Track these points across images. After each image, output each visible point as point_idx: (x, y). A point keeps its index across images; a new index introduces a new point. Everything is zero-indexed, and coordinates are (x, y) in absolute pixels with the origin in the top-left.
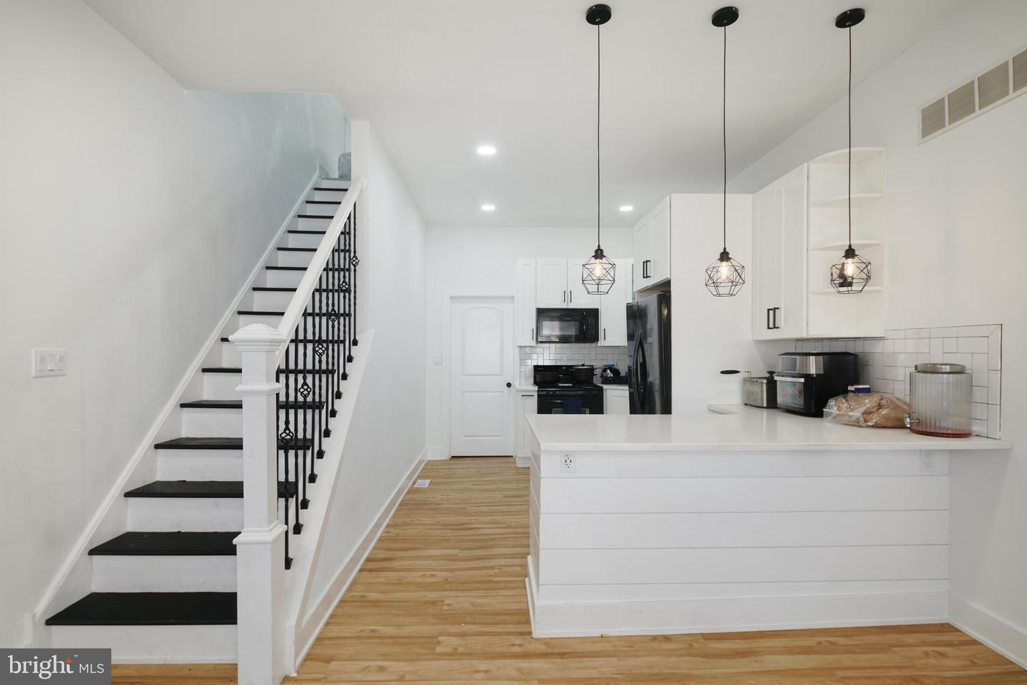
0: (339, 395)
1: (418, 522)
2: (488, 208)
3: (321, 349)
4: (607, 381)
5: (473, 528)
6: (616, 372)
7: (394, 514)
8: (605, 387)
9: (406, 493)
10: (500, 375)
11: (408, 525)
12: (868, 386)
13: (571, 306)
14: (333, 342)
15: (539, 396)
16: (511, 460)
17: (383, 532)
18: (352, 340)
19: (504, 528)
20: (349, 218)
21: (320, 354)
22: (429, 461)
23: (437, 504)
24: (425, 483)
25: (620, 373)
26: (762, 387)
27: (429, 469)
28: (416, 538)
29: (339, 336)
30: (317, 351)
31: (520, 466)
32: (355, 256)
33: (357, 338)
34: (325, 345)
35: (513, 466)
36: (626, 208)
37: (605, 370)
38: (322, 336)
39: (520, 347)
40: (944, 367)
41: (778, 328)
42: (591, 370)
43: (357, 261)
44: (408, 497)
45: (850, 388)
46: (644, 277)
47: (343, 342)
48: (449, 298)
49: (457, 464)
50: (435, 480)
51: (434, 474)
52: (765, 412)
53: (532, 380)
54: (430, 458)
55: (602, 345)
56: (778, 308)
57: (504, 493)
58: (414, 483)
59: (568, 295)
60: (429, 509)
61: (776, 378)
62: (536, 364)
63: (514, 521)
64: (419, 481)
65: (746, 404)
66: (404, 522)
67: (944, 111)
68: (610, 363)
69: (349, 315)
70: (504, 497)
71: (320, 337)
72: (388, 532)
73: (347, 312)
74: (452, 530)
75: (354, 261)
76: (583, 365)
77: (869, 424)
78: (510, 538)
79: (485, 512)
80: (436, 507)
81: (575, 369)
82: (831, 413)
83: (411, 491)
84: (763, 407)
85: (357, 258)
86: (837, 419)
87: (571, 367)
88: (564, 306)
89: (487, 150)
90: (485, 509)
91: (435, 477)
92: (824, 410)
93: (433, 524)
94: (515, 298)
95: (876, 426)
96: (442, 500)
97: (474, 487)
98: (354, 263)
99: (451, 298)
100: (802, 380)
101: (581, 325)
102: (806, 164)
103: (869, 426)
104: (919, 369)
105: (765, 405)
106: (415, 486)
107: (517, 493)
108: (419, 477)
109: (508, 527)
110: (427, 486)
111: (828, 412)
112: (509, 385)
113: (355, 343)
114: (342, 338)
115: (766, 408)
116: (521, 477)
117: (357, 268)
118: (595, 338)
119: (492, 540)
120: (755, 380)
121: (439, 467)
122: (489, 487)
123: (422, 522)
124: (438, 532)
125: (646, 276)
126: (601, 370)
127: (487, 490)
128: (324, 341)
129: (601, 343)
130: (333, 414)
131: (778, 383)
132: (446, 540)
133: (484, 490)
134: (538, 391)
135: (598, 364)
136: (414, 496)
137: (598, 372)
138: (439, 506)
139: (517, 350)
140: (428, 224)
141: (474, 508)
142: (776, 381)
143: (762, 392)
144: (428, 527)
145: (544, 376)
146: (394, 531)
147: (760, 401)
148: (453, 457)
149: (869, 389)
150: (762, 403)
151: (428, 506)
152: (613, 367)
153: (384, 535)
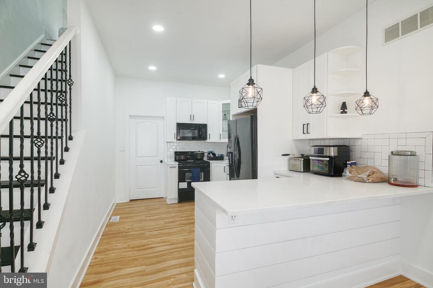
0: (57, 176)
1: (116, 247)
2: (153, 68)
3: (40, 142)
4: (210, 159)
5: (151, 248)
6: (214, 154)
7: (99, 244)
8: (211, 162)
9: (106, 227)
10: (157, 157)
11: (109, 250)
12: (355, 162)
13: (194, 122)
14: (51, 137)
15: (179, 167)
16: (162, 200)
17: (92, 259)
18: (68, 136)
19: (169, 245)
20: (66, 48)
21: (39, 146)
22: (117, 204)
23: (126, 233)
24: (117, 218)
25: (216, 155)
26: (301, 162)
27: (119, 209)
28: (116, 260)
29: (57, 133)
30: (36, 144)
31: (169, 203)
32: (70, 79)
33: (72, 135)
34: (44, 139)
35: (165, 203)
36: (222, 76)
37: (209, 154)
38: (41, 131)
39: (168, 142)
40: (406, 152)
41: (309, 133)
42: (203, 154)
43: (72, 82)
44: (107, 229)
45: (348, 162)
46: (239, 107)
47: (61, 138)
48: (129, 116)
49: (134, 204)
50: (123, 216)
51: (122, 212)
52: (302, 174)
53: (174, 159)
54: (118, 202)
55: (208, 142)
56: (309, 124)
57: (165, 220)
58: (110, 219)
59: (192, 117)
60: (122, 237)
61: (310, 158)
62: (175, 151)
63: (175, 239)
64: (113, 217)
65: (290, 170)
66: (106, 249)
67: (399, 29)
68: (211, 150)
69: (66, 120)
70: (165, 223)
71: (39, 133)
72: (96, 258)
73: (64, 118)
74: (138, 250)
75: (69, 82)
76: (199, 151)
77: (370, 181)
78: (175, 252)
79: (157, 235)
80: (126, 234)
81: (196, 153)
82: (347, 175)
83: (109, 225)
84: (301, 172)
85: (72, 81)
86: (350, 179)
87: (193, 152)
88: (190, 122)
89: (158, 28)
90: (156, 233)
91: (122, 214)
92: (343, 174)
93: (124, 248)
94: (165, 118)
95: (373, 182)
96: (129, 229)
97: (146, 218)
98: (69, 83)
99: (130, 116)
100: (328, 159)
101: (199, 132)
102: (326, 53)
103: (369, 182)
104: (394, 153)
105: (302, 171)
106: (111, 221)
107: (171, 220)
108: (113, 215)
109: (172, 244)
110: (118, 220)
111: (345, 175)
112: (161, 162)
113: (71, 138)
114: (59, 135)
115: (303, 172)
116: (171, 209)
117: (72, 87)
118: (205, 138)
119: (164, 255)
120: (297, 159)
121: (124, 207)
122: (155, 217)
123: (119, 247)
124: (130, 253)
125: (240, 107)
126: (207, 153)
127: (154, 220)
128: (43, 137)
129: (208, 141)
130: (52, 190)
131: (311, 161)
132: (136, 259)
133: (151, 220)
134: (178, 165)
135: (206, 151)
136: (110, 228)
137: (206, 154)
138: (128, 234)
139: (166, 144)
140: (117, 76)
141: (149, 233)
142: (310, 159)
143: (301, 164)
144: (123, 250)
145: (180, 156)
146: (99, 257)
147: (300, 169)
148: (131, 200)
149: (356, 163)
150: (301, 170)
151: (120, 235)
152: (213, 152)
153: (93, 261)
